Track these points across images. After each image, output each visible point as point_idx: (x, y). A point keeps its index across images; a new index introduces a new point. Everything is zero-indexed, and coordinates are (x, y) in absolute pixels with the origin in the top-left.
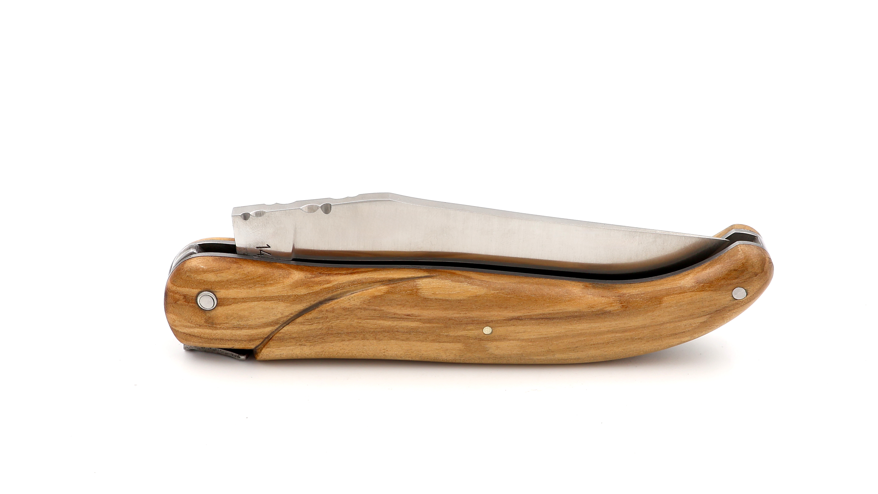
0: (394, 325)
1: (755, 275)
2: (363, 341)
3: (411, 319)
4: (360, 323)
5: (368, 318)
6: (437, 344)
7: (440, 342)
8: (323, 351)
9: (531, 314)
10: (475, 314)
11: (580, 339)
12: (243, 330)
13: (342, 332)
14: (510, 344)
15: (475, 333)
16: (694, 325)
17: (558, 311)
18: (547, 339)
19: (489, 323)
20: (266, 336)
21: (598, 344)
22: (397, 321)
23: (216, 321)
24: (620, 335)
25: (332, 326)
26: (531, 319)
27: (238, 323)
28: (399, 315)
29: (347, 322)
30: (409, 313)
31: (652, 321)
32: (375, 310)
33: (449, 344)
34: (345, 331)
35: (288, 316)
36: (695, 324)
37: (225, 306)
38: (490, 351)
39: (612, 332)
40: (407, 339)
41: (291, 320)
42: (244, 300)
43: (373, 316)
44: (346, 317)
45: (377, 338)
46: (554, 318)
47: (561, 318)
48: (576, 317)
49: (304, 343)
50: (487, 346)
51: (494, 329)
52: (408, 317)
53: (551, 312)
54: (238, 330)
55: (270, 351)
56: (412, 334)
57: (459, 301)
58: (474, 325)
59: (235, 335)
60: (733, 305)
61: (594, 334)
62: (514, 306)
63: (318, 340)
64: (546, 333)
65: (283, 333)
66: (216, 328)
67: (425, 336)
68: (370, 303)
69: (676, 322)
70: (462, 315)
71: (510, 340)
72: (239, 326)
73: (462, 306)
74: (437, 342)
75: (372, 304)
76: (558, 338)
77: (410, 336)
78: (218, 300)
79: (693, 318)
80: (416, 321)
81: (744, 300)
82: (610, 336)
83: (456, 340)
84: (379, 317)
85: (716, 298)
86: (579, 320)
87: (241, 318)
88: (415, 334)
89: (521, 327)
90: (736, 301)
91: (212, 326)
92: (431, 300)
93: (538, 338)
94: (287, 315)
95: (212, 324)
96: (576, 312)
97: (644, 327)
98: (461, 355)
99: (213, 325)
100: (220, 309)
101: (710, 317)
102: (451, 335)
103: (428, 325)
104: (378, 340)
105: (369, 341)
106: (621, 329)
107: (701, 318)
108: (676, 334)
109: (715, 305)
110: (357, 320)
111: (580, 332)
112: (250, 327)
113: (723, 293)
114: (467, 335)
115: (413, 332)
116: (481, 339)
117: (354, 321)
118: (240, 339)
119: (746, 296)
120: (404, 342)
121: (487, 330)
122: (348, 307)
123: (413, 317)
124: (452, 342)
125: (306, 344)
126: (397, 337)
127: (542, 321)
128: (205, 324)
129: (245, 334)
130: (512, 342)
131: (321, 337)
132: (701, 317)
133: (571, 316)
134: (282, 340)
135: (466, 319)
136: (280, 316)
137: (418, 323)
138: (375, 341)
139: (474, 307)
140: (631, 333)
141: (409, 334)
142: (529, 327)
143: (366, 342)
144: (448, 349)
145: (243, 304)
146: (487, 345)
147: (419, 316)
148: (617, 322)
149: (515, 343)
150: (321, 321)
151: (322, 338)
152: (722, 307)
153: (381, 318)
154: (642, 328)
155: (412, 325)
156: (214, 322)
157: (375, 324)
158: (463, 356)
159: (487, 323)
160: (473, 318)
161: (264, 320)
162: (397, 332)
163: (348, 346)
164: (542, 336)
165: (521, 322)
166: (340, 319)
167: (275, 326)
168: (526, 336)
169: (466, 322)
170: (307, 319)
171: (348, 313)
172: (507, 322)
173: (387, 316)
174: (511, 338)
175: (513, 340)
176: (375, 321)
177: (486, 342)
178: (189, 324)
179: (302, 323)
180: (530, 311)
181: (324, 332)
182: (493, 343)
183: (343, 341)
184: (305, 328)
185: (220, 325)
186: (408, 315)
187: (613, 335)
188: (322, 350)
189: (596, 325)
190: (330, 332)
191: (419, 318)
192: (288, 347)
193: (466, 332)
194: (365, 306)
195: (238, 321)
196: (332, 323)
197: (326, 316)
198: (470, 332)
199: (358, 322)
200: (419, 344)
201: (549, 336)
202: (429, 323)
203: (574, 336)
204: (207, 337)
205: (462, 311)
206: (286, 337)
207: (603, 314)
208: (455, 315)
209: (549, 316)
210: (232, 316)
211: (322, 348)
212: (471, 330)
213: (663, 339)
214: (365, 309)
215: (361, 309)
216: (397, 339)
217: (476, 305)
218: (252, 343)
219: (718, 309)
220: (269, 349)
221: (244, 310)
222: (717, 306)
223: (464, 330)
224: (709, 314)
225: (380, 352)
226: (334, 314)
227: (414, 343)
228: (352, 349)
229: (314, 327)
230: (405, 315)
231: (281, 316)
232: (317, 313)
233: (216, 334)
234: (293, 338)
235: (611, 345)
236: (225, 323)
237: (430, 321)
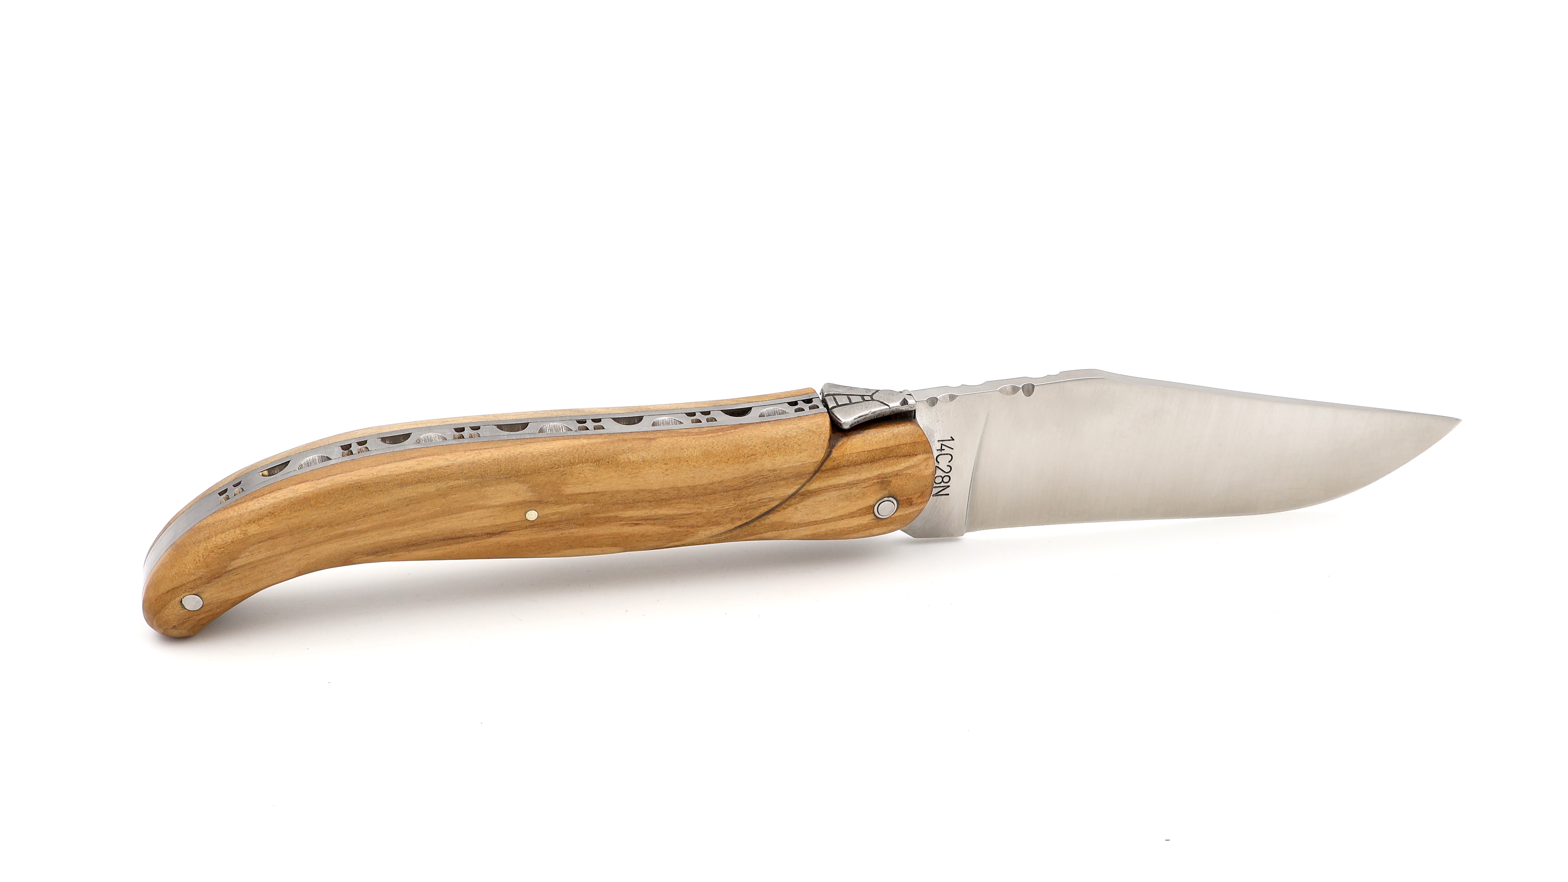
0: (655, 510)
1: (176, 627)
2: (695, 484)
3: (633, 521)
4: (698, 508)
5: (688, 516)
6: (598, 490)
7: (594, 493)
8: (746, 464)
9: (474, 543)
10: (550, 534)
11: (404, 517)
12: (846, 482)
13: (722, 493)
14: (499, 500)
15: (547, 511)
16: (247, 554)
17: (439, 548)
18: (448, 512)
19: (530, 526)
20: (817, 475)
21: (379, 513)
22: (651, 516)
23: (877, 487)
24: (349, 529)
25: (734, 500)
26: (474, 536)
27: (851, 490)
28: (648, 523)
29: (716, 507)
30: (636, 528)
31: (308, 553)
32: (680, 527)
33: (582, 491)
34: (717, 496)
35: (790, 505)
36: (246, 556)
37: (865, 508)
38: (526, 487)
39: (360, 532)
40: (637, 492)
41: (786, 502)
42: (841, 518)
43: (682, 518)
44: (716, 515)
45: (677, 491)
46: (444, 540)
47: (434, 541)
48: (413, 545)
49: (771, 474)
50: (531, 494)
51: (523, 518)
52: (637, 522)
53: (448, 547)
54: (852, 482)
55: (813, 457)
56: (631, 500)
57: (572, 548)
58: (550, 521)
59: (855, 473)
60: (197, 587)
61: (385, 527)
62: (498, 549)
63: (752, 480)
64: (453, 520)
65: (796, 485)
66: (878, 477)
67: (614, 500)
68: (686, 535)
69: (274, 556)
70: (566, 532)
71: (499, 506)
72: (850, 486)
73: (567, 543)
74: (598, 493)
75: (683, 533)
76: (435, 516)
77: (633, 498)
78: (872, 511)
79: (250, 564)
80: (626, 518)
81: (184, 595)
82: (364, 526)
83: (573, 498)
84: (674, 519)
85: (224, 593)
86: (409, 542)
87: (847, 498)
88: (628, 501)
89: (488, 524)
90: (194, 592)
91: (883, 478)
92: (607, 545)
93: (462, 512)
94: (789, 508)
95: (882, 483)
96: (414, 550)
97: (317, 543)
98: (564, 476)
99: (882, 481)
100: (871, 502)
101: (226, 567)
102: (580, 505)
103: (610, 514)
104: (676, 488)
105: (688, 485)
106: (349, 537)
107: (239, 565)
108: (270, 539)
109: (224, 585)
110: (702, 511)
111: (406, 527)
112: (836, 487)
113: (216, 600)
114: (559, 506)
115: (630, 504)
116: (540, 502)
117: (707, 510)
118: (850, 468)
119: (182, 599)
120: (641, 488)
121: (532, 515)
122: (714, 527)
123: (630, 522)
124: (577, 494)
125: (768, 473)
126: (650, 495)
127: (459, 535)
128: (891, 479)
129: (844, 477)
130: (498, 503)
131: (748, 485)
132: (239, 567)
133: (421, 545)
134: (798, 476)
135: (561, 526)
136: (800, 506)
137: (623, 516)
138: (679, 485)
139: (551, 543)
140: (334, 533)
141: (635, 500)
142: (476, 526)
143: (690, 483)
144: (582, 484)
145: (843, 514)
146: (530, 496)
147: (623, 525)
148: (356, 544)
149: (493, 503)
150: (748, 505)
151: (747, 483)
152: (213, 583)
153: (673, 518)
154: (320, 542)
155: (632, 512)
156: (880, 485)
157: (680, 508)
158: (561, 474)
159: (533, 524)
160: (552, 530)
161: (820, 498)
162: (650, 502)
163: (715, 475)
164: (458, 515)
165: (488, 531)
166: (724, 511)
167: (806, 491)
168: (480, 513)
169: (562, 523)
170: (765, 505)
171: (714, 520)
172: (506, 530)
173: (664, 521)
174: (499, 508)
175: (496, 506)
176: (680, 512)
177: (532, 500)
178: (909, 471)
179: (773, 500)
180: (476, 545)
181: (745, 492)
182: (522, 499)
183: (721, 482)
184: (770, 494)
185: (874, 482)
186: (637, 524)
187: (359, 528)
188: (747, 466)
189: (385, 537)
190: (737, 492)
191: (624, 522)
192: (791, 466)
193: (560, 511)
194: (692, 530)
195: (850, 493)
196: (735, 504)
197: (742, 513)
198: (554, 511)
199: (701, 509)
200: (622, 488)
201: (447, 517)
202: (609, 517)
203: (414, 520)
204: (890, 460)
205: (568, 536)
206: (792, 480)
207: (377, 552)
208: (576, 530)
209: (451, 541)
210: (858, 498)
211: (747, 469)
212: (554, 514)
213: (288, 530)
214: (692, 526)
215: (698, 526)
216: (650, 491)
217: (549, 545)
218: (835, 463)
219: (218, 579)
220: (814, 460)
221: (843, 508)
222: (221, 583)
223: (563, 513)
224: (230, 571)
225: (671, 470)
226: (732, 516)
227: (628, 488)
228: (709, 470)
229: (759, 496)
230: (641, 524)
231: (798, 505)
232: (753, 515)
233: (879, 469)
234: (784, 479)
235: (359, 514)
236: (867, 487)
237: (608, 520)
